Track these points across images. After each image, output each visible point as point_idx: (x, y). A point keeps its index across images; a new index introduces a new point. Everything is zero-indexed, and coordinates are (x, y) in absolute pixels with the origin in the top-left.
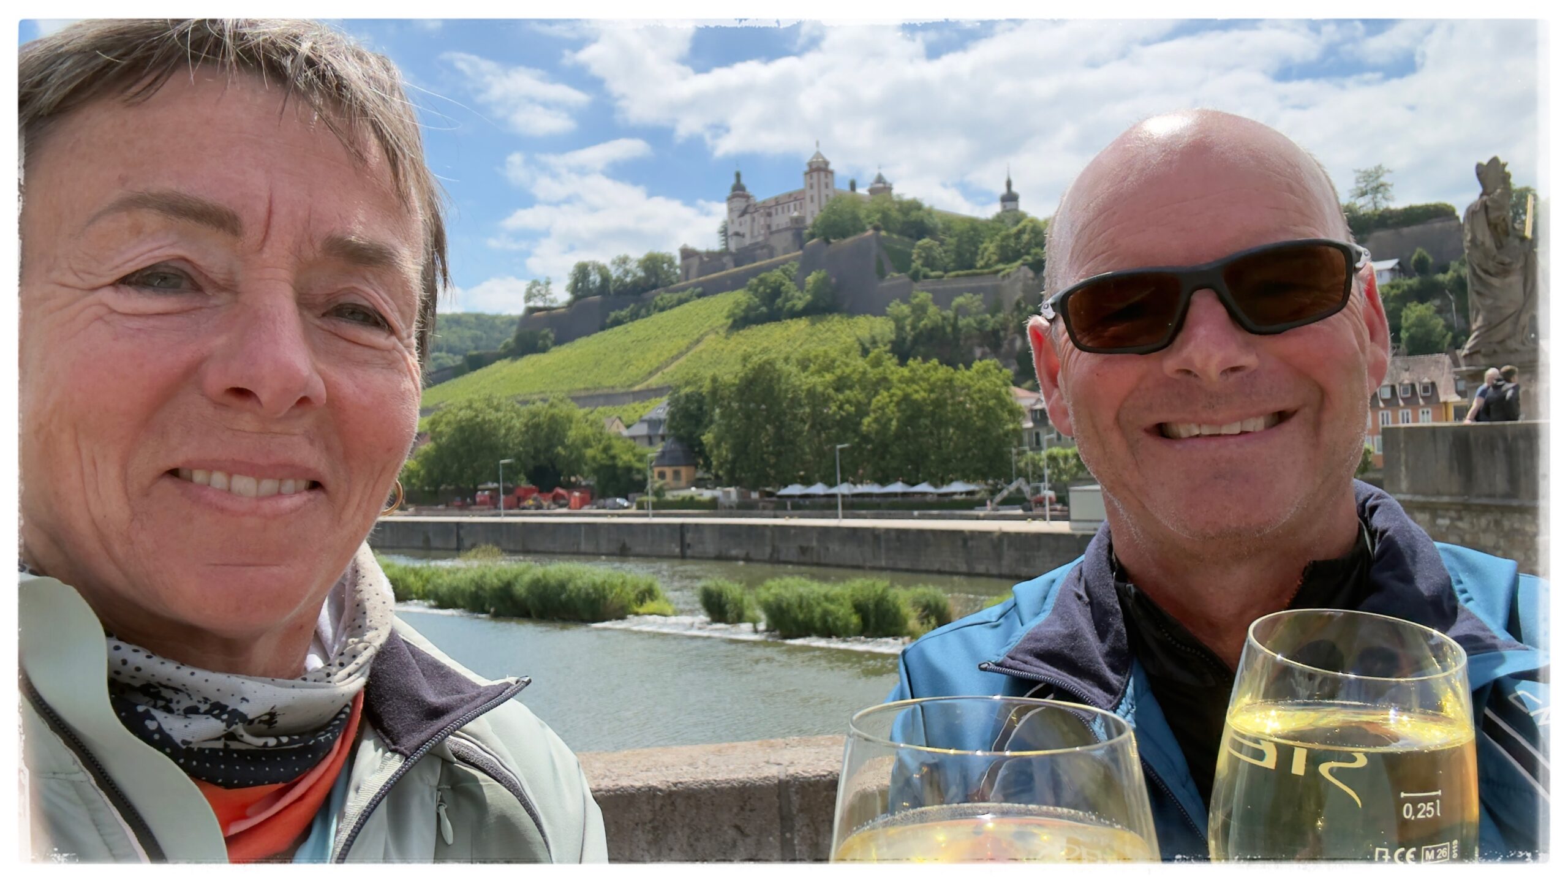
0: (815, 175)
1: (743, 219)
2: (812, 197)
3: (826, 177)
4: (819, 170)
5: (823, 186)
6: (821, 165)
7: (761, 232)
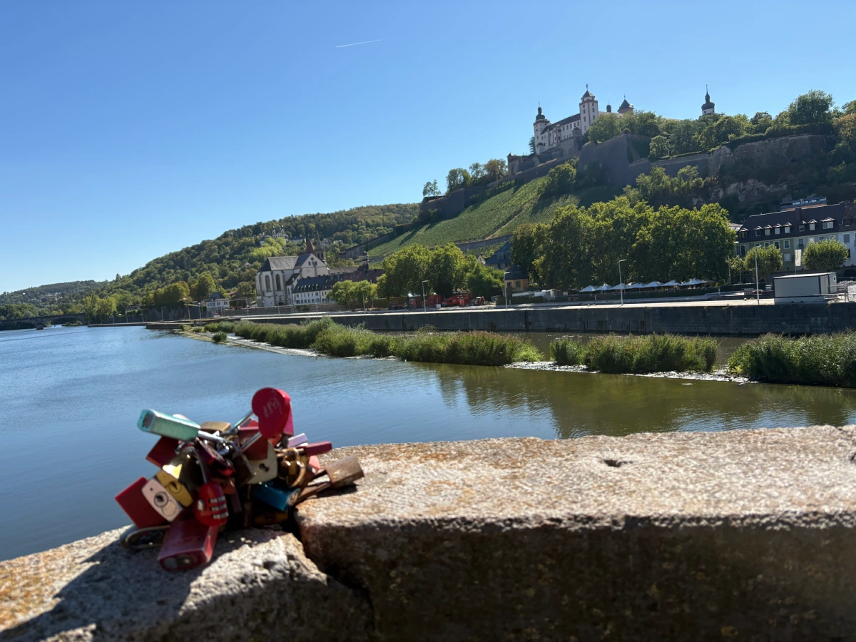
0: (586, 105)
1: (543, 135)
2: (585, 118)
3: (593, 105)
4: (588, 101)
5: (591, 111)
6: (590, 98)
7: (555, 141)
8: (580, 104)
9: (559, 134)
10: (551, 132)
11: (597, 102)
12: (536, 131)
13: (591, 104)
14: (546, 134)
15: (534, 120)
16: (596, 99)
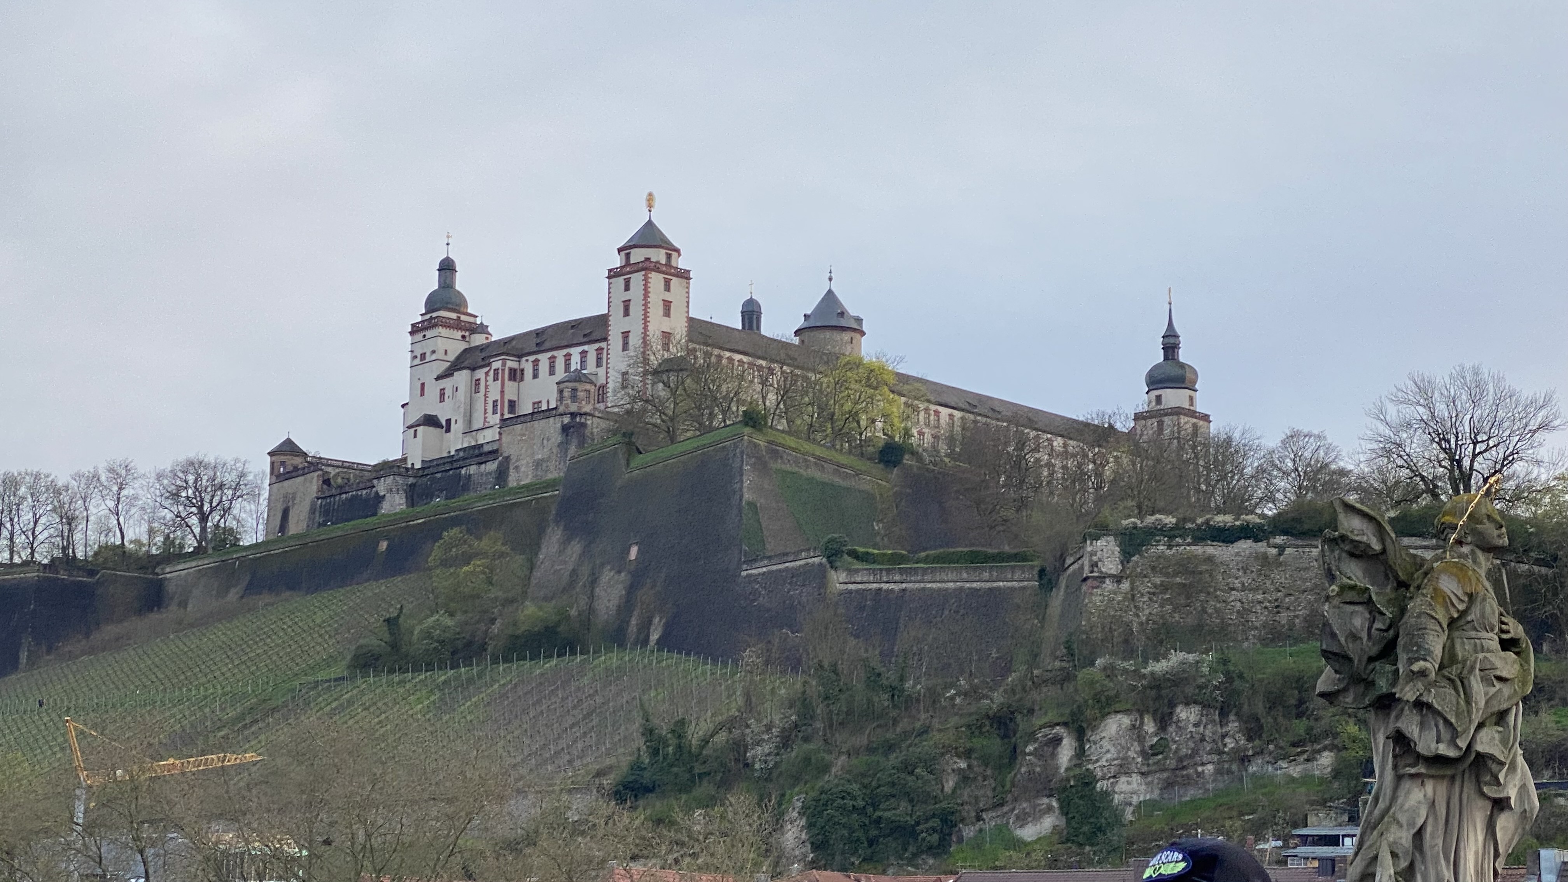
0: (637, 279)
1: (447, 383)
2: (626, 335)
3: (667, 288)
4: (647, 266)
5: (655, 311)
6: (659, 256)
7: (495, 419)
8: (613, 274)
9: (510, 386)
10: (480, 374)
11: (684, 275)
12: (420, 359)
13: (656, 280)
14: (462, 377)
15: (417, 313)
16: (681, 263)
